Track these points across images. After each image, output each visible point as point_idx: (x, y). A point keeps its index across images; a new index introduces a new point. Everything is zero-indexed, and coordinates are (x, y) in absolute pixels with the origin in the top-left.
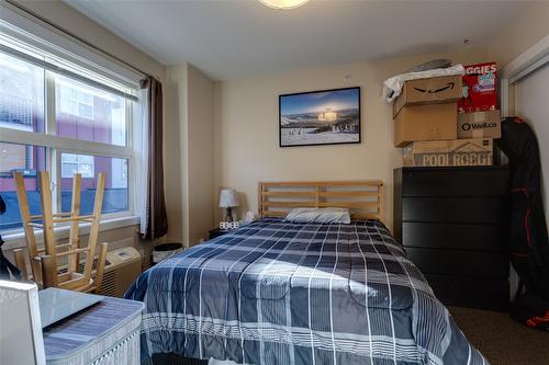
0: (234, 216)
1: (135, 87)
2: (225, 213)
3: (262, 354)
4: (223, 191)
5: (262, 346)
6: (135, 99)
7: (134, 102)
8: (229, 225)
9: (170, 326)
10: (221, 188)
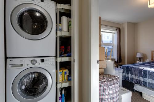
0: (142, 60)
1: (115, 31)
2: (138, 59)
3: (148, 85)
4: (138, 53)
5: (148, 83)
6: (114, 33)
7: (114, 34)
8: (140, 62)
9: (126, 76)
10: (137, 52)
